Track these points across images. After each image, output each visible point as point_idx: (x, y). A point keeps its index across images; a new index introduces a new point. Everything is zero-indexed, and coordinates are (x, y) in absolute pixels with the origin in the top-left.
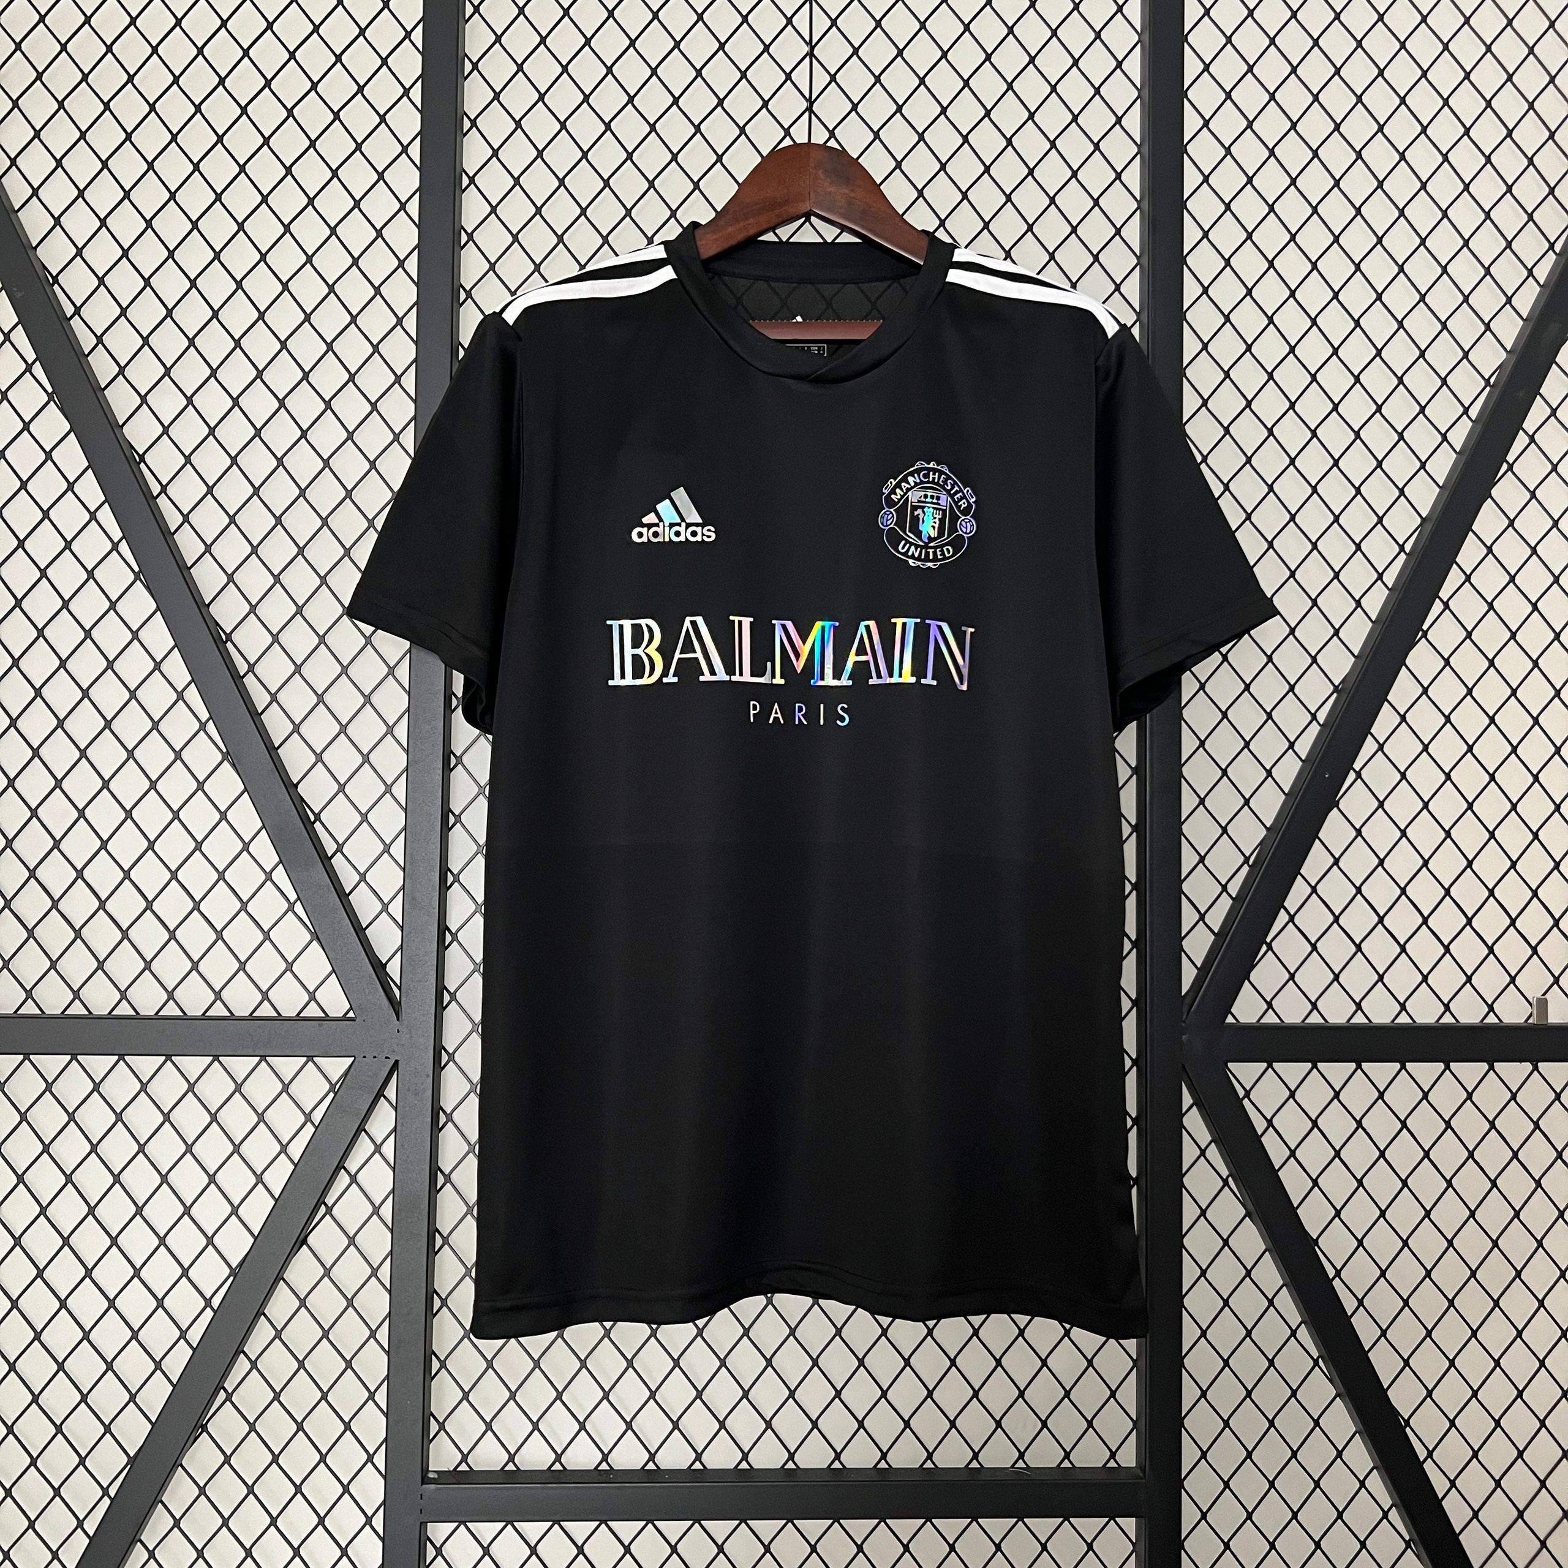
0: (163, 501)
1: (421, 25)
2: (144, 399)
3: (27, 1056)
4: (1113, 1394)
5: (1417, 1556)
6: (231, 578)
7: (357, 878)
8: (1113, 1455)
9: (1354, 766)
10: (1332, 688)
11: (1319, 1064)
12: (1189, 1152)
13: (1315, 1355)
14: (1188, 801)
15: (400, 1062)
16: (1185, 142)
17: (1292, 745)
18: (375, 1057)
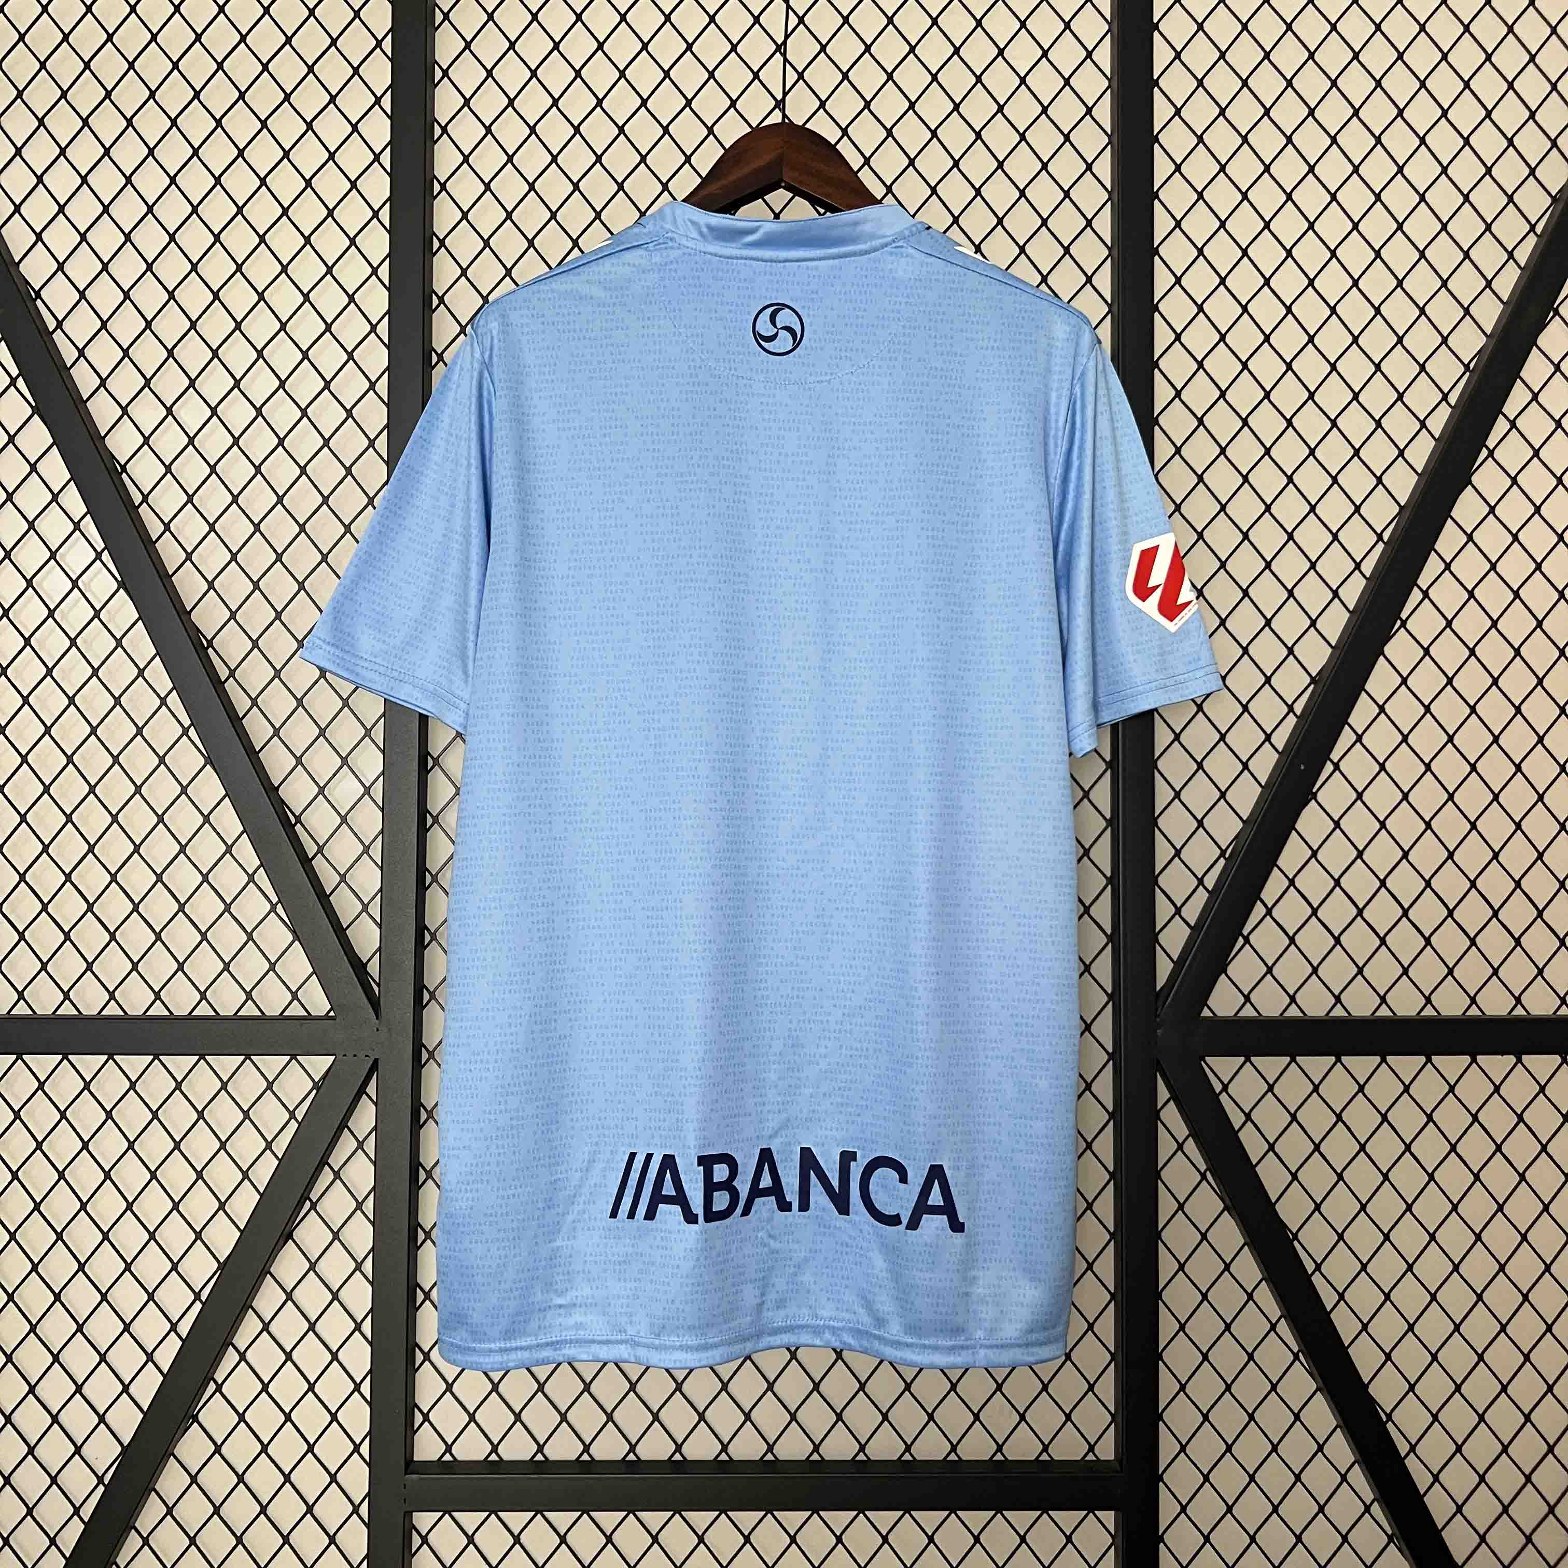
0: (144, 510)
1: (390, 35)
2: (125, 410)
3: (19, 1057)
4: (1091, 1388)
5: (1400, 1550)
7: (338, 879)
8: (1091, 1449)
9: (1331, 756)
10: (1308, 680)
11: (1298, 1059)
13: (1296, 1349)
17: (1268, 738)
18: (355, 1056)
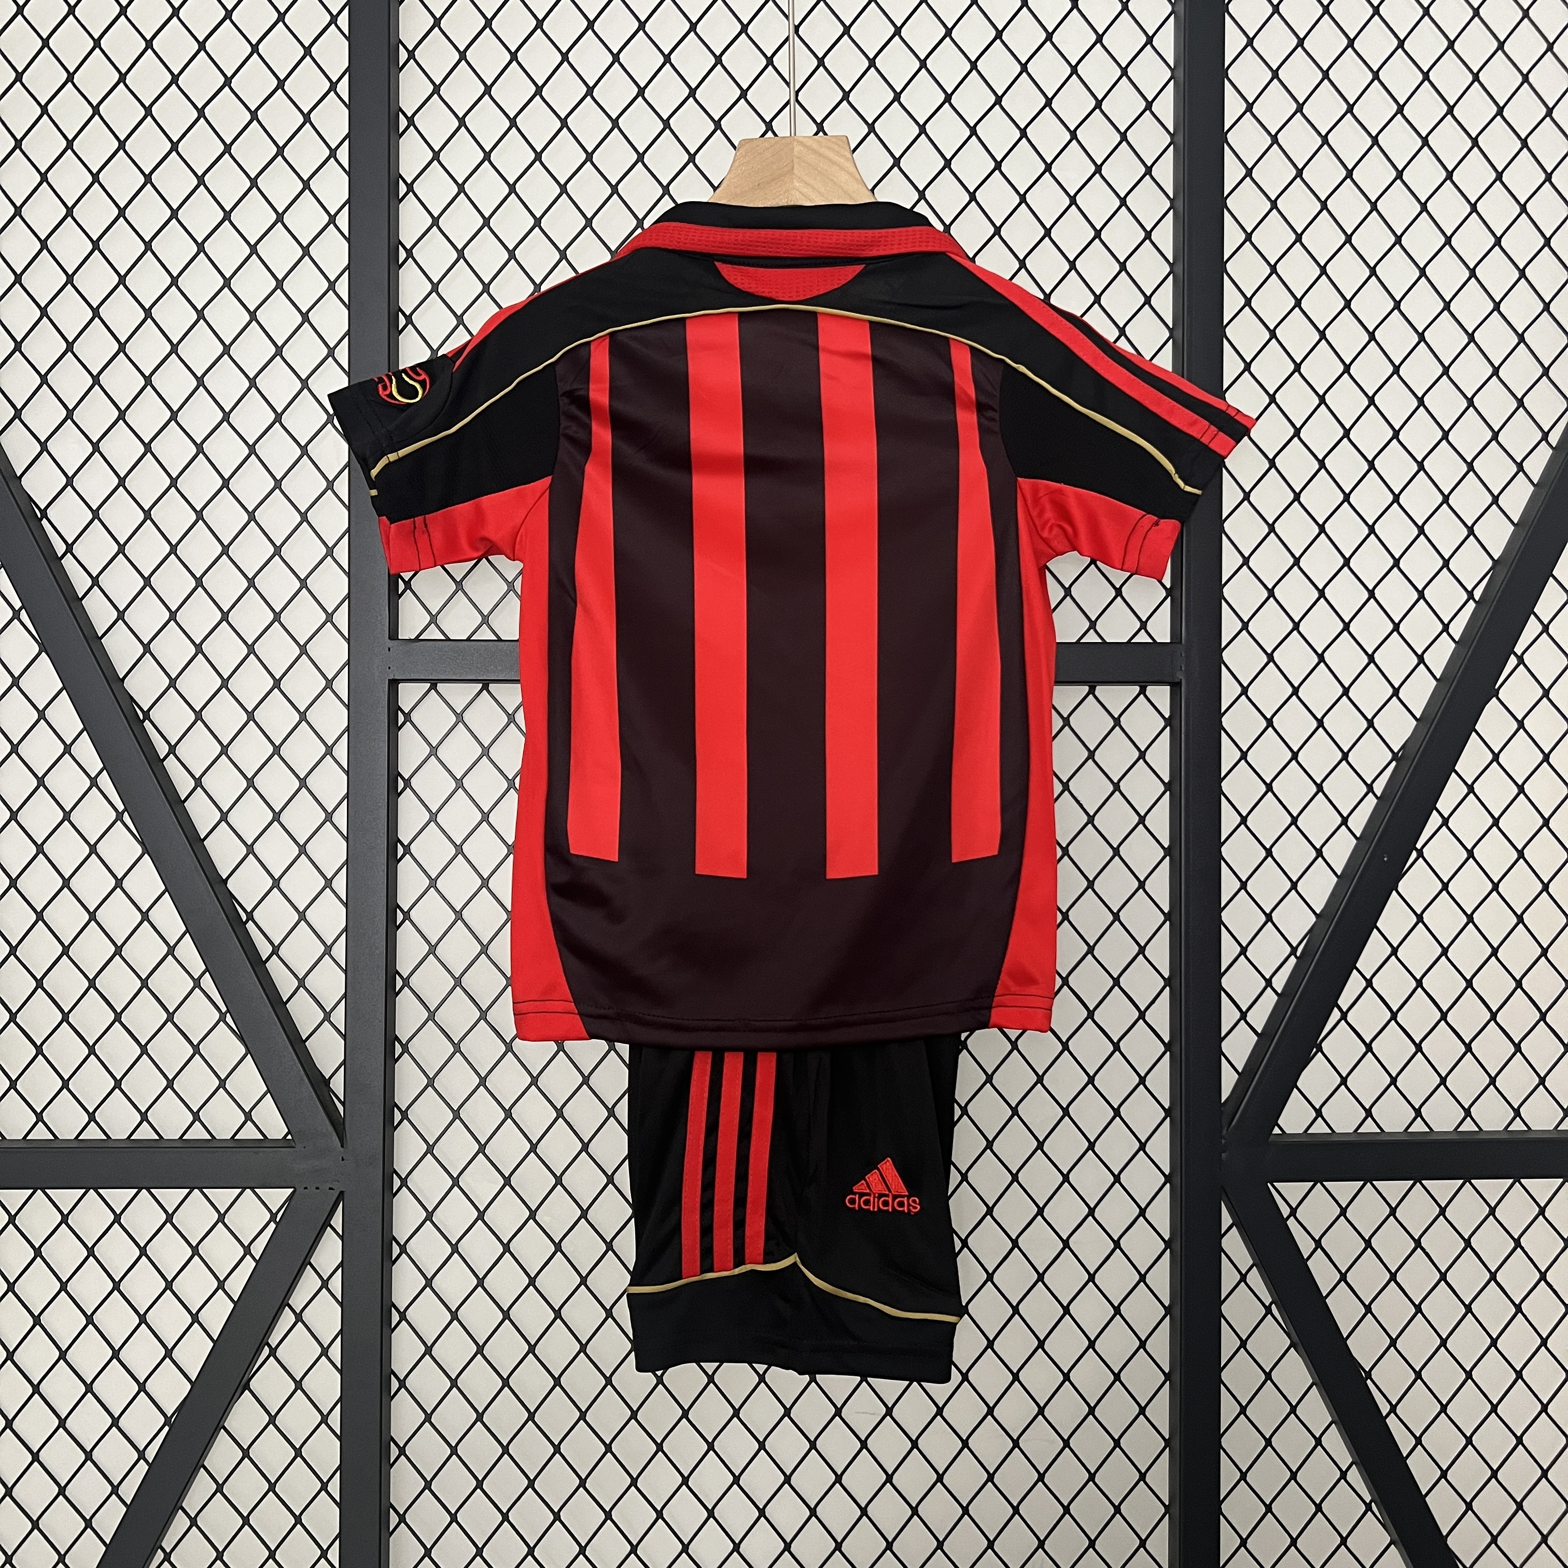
6: (147, 648)
12: (1229, 1277)
14: (1229, 885)
15: (345, 1195)
16: (1226, 129)
